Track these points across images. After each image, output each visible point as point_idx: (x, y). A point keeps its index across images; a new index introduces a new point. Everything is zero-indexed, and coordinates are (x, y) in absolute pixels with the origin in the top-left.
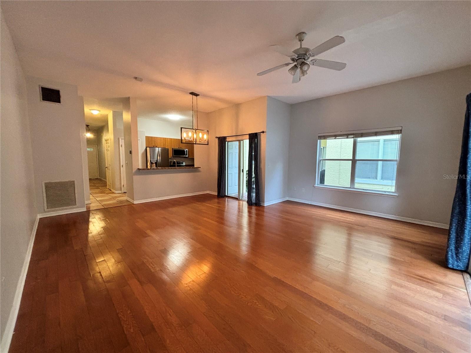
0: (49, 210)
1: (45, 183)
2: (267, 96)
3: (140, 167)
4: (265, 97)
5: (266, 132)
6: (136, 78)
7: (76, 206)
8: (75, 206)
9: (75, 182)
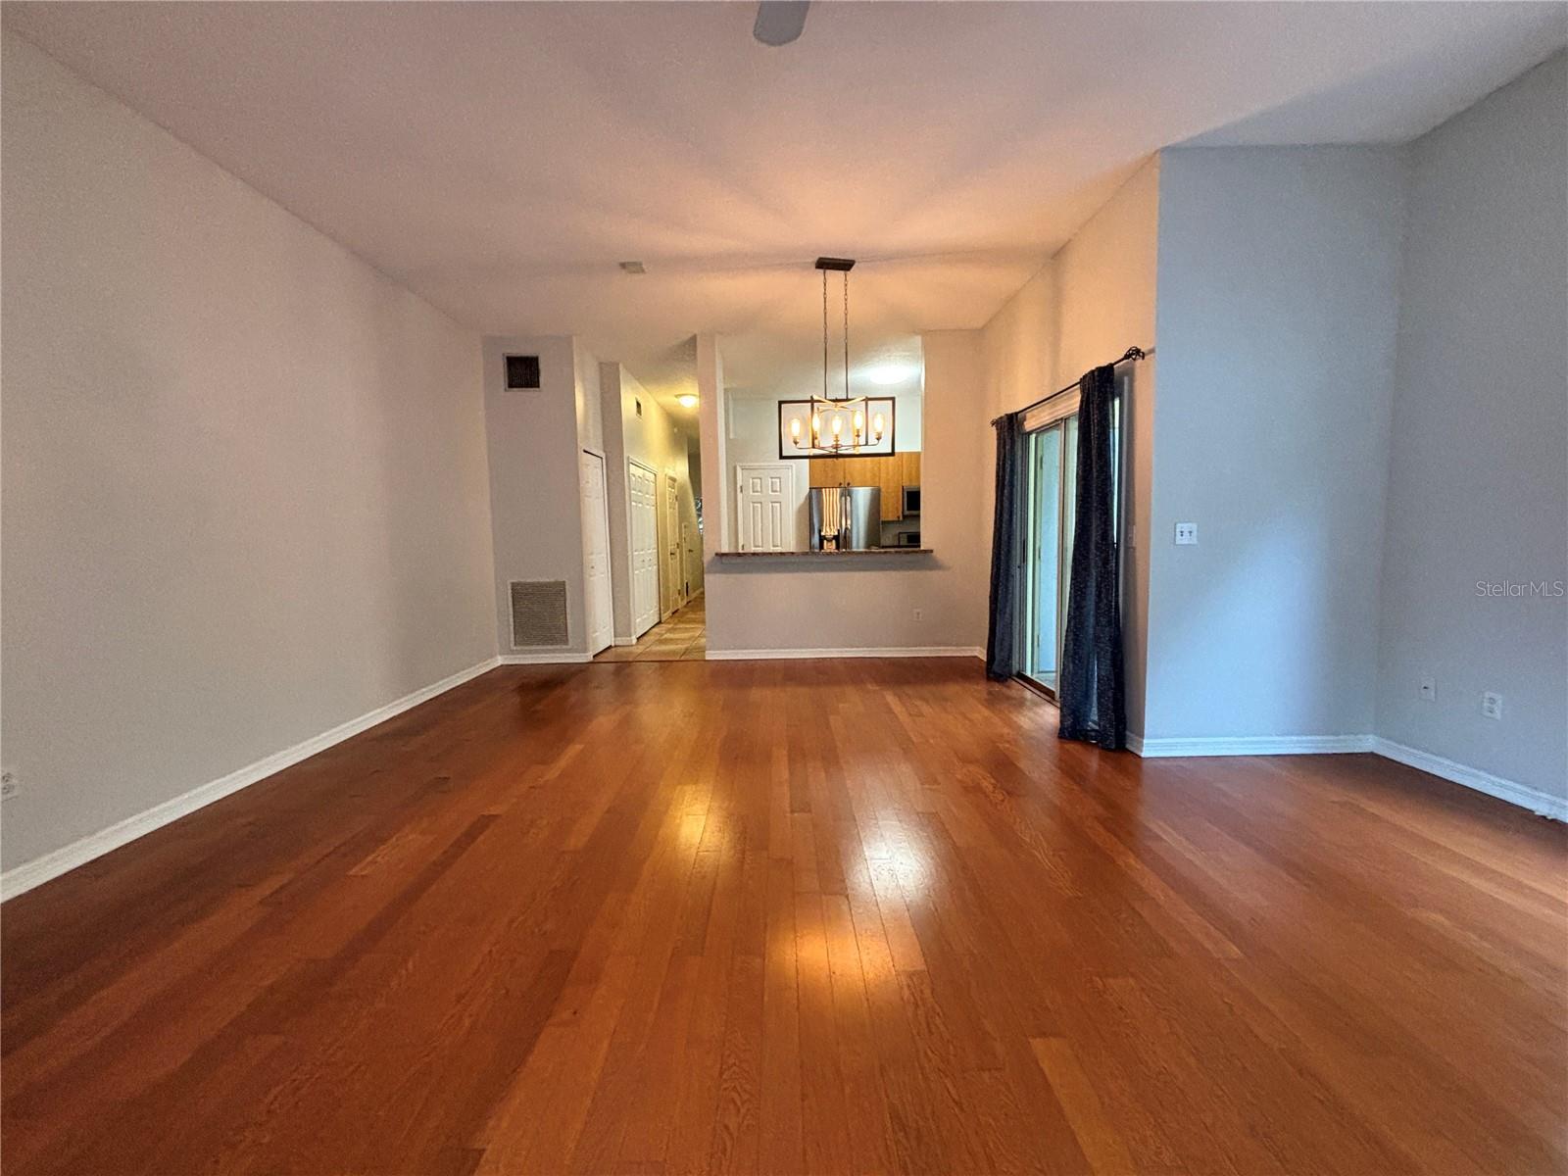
0: (519, 648)
1: (513, 584)
2: (1164, 150)
3: (725, 549)
4: (1150, 158)
5: (1152, 351)
6: (623, 265)
7: (569, 647)
8: (564, 647)
9: (567, 584)
